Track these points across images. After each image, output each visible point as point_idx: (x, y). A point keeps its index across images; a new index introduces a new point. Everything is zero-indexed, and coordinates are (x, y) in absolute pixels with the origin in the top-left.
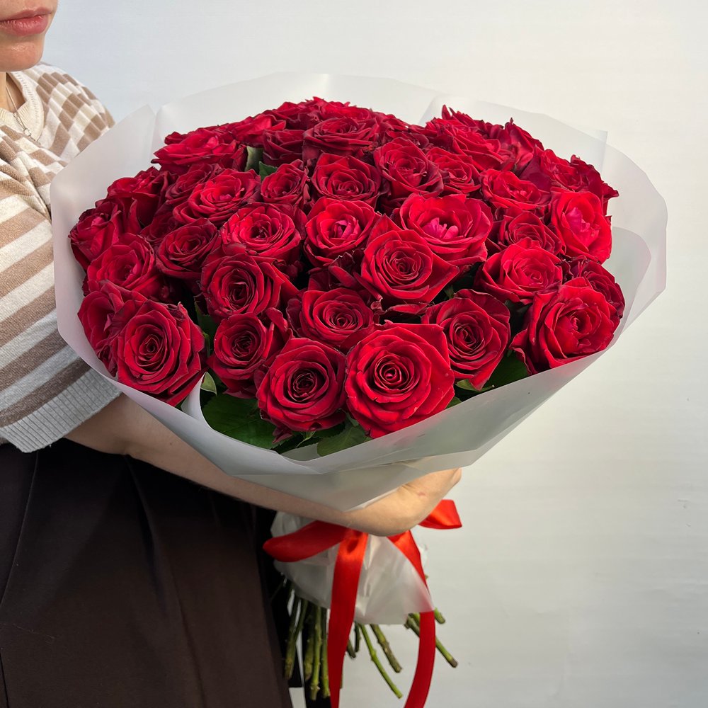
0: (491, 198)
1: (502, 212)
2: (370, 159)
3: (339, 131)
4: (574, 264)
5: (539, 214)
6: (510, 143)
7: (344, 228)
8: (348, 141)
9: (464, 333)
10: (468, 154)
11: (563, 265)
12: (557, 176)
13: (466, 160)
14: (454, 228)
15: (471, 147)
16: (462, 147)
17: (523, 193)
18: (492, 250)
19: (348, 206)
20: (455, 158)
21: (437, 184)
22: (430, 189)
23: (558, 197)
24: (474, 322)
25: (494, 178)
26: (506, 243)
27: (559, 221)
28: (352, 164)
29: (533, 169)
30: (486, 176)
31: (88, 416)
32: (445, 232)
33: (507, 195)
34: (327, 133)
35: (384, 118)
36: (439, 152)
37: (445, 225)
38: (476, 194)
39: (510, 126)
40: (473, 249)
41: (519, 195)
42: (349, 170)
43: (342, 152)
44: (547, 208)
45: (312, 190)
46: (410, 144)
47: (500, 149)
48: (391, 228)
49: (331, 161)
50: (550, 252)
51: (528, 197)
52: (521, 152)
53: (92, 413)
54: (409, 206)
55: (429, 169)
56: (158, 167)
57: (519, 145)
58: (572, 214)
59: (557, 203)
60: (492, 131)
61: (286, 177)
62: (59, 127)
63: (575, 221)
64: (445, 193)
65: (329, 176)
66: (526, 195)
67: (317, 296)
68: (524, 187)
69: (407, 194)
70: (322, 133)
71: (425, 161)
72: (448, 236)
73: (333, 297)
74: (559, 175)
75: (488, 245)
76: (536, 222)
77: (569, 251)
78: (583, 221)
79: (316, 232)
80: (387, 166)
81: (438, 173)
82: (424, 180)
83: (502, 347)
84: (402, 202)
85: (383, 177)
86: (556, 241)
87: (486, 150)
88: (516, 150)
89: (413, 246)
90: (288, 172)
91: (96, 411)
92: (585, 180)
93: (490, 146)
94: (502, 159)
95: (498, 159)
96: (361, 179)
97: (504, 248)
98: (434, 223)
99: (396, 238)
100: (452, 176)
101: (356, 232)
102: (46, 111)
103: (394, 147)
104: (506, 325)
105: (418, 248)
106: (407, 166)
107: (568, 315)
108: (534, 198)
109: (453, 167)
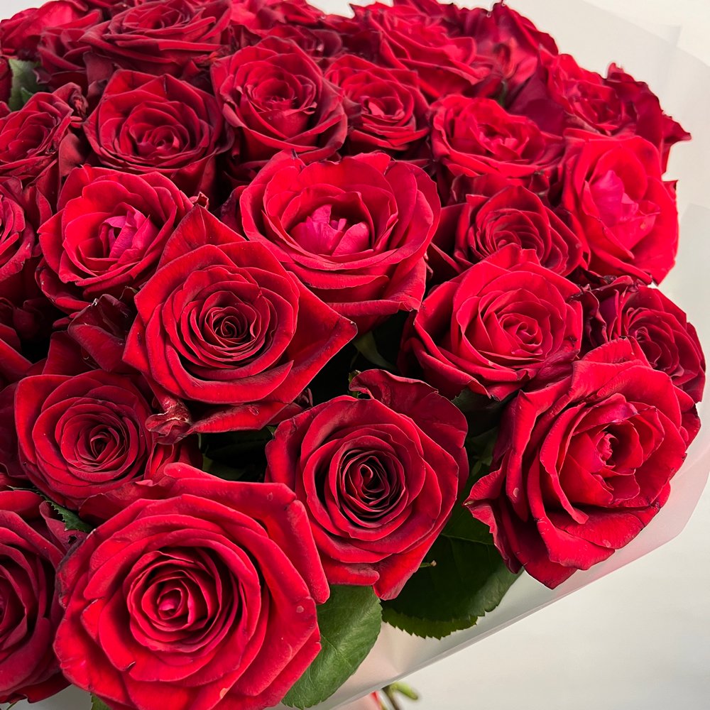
0: (445, 156)
1: (465, 185)
2: (204, 79)
4: (607, 296)
5: (537, 183)
6: (496, 39)
7: (117, 231)
10: (411, 66)
11: (585, 298)
12: (577, 105)
13: (406, 79)
14: (360, 229)
15: (417, 53)
16: (398, 52)
17: (510, 142)
18: (440, 273)
20: (384, 75)
21: (334, 129)
22: (320, 140)
23: (578, 150)
25: (457, 114)
26: (473, 258)
27: (578, 201)
28: (174, 93)
29: (532, 93)
30: (441, 110)
32: (340, 236)
33: (476, 149)
34: (128, 30)
36: (353, 64)
37: (343, 222)
38: (418, 149)
39: (500, 9)
41: (500, 147)
42: (167, 104)
43: (156, 68)
44: (555, 172)
45: (84, 147)
46: (292, 49)
47: (474, 53)
49: (134, 83)
50: (558, 273)
51: (519, 152)
52: (516, 56)
54: (265, 180)
55: (322, 97)
57: (513, 43)
58: (605, 183)
59: (576, 162)
60: (469, 20)
61: (37, 118)
63: (610, 199)
64: (352, 146)
65: (126, 114)
66: (516, 146)
67: (49, 387)
68: (514, 131)
69: (269, 153)
70: (120, 30)
71: (316, 81)
72: (344, 245)
73: (81, 390)
74: (582, 104)
75: (434, 260)
76: (531, 206)
77: (597, 263)
78: (626, 199)
79: (58, 249)
80: (237, 96)
81: (339, 108)
82: (311, 121)
83: (445, 507)
84: (257, 169)
86: (571, 242)
87: (445, 59)
88: (508, 51)
90: (41, 108)
92: (630, 111)
93: (453, 50)
94: (475, 74)
95: (465, 75)
96: (187, 121)
97: (464, 267)
98: (321, 216)
100: (376, 111)
103: (258, 55)
106: (280, 93)
108: (530, 154)
109: (380, 95)
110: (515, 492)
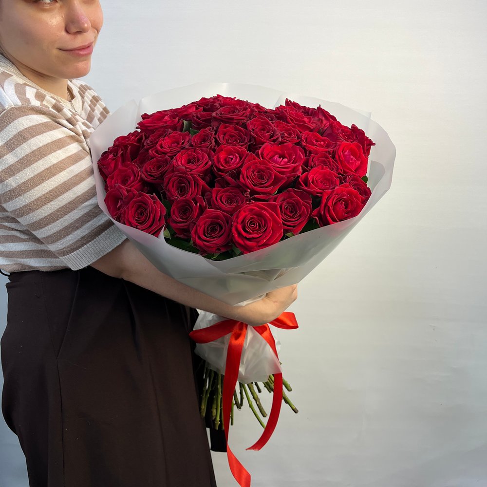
0: (305, 146)
1: (310, 152)
2: (245, 126)
3: (229, 113)
4: (346, 177)
5: (330, 153)
6: (318, 117)
7: (232, 159)
8: (233, 118)
9: (290, 209)
10: (294, 123)
11: (340, 178)
12: (341, 135)
13: (294, 127)
14: (286, 160)
15: (297, 120)
16: (292, 120)
17: (322, 143)
18: (304, 171)
19: (234, 148)
20: (288, 126)
21: (278, 138)
22: (274, 141)
23: (340, 145)
24: (294, 204)
25: (308, 136)
26: (312, 168)
27: (339, 156)
28: (236, 129)
29: (329, 131)
30: (304, 135)
31: (105, 253)
32: (281, 161)
33: (313, 144)
34: (224, 114)
35: (253, 106)
36: (280, 123)
37: (282, 158)
38: (298, 144)
39: (319, 108)
40: (295, 169)
41: (320, 144)
42: (235, 132)
43: (231, 123)
44: (334, 150)
45: (216, 141)
46: (265, 119)
47: (312, 121)
48: (254, 159)
49: (226, 127)
50: (334, 172)
51: (325, 146)
52: (324, 122)
53: (108, 252)
54: (263, 149)
55: (274, 131)
56: (139, 130)
57: (323, 118)
58: (346, 153)
59: (338, 148)
60: (310, 111)
61: (204, 135)
62: (90, 111)
63: (348, 157)
64: (282, 143)
65: (225, 134)
66: (324, 144)
67: (219, 191)
68: (323, 140)
69: (263, 143)
70: (221, 114)
71: (272, 127)
72: (282, 163)
73: (227, 191)
74: (342, 134)
75: (303, 168)
76: (327, 157)
77: (344, 172)
78: (352, 157)
79: (219, 161)
80: (253, 130)
81: (278, 133)
82: (272, 137)
83: (307, 215)
84: (260, 147)
85: (251, 135)
86: (337, 166)
87: (304, 122)
88: (322, 120)
89: (265, 167)
90: (205, 133)
91: (109, 251)
92: (356, 137)
93: (306, 120)
94: (312, 126)
95: (310, 126)
96: (240, 136)
97: (310, 170)
98: (276, 157)
99: (257, 163)
100: (286, 135)
101: (238, 161)
102: (83, 103)
103: (257, 120)
104: (310, 205)
105: (268, 168)
106: (264, 130)
107: (340, 201)
108: (328, 146)
109: (287, 131)
110: (322, 212)
